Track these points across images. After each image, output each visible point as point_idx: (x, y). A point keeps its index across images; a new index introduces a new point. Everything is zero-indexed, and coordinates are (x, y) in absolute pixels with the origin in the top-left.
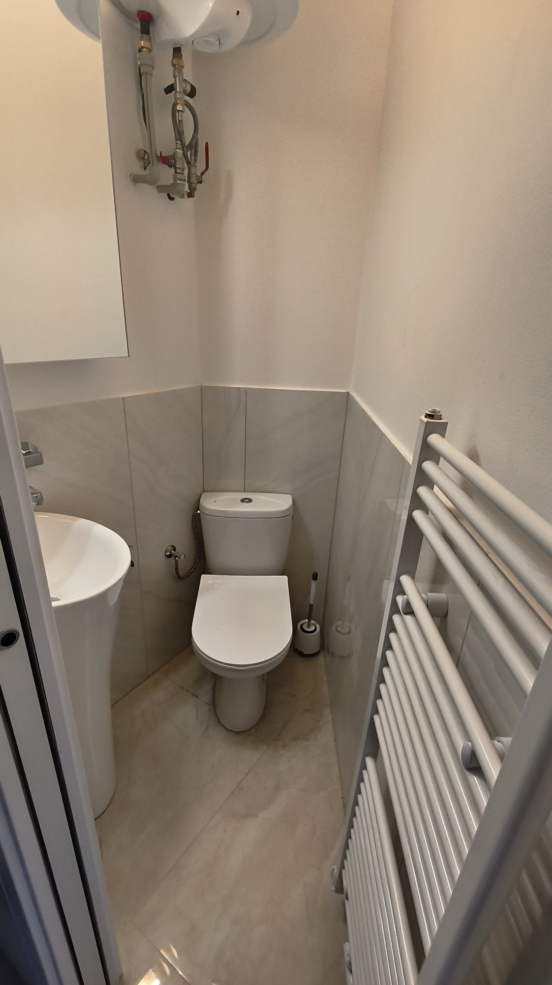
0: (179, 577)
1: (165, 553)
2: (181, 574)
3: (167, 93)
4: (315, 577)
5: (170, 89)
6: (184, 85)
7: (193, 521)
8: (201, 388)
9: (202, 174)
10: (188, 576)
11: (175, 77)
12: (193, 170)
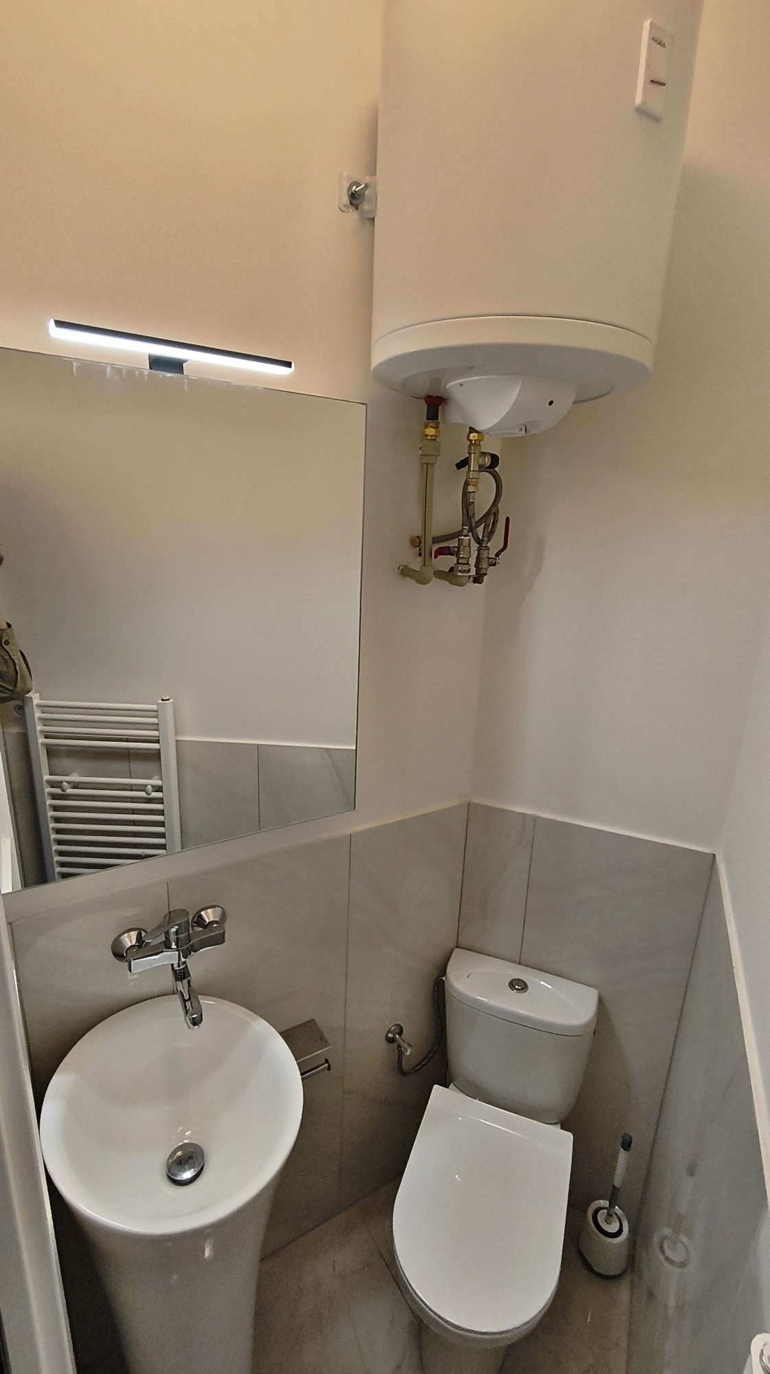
0: (402, 1072)
1: (387, 1034)
2: (404, 1065)
3: (458, 469)
4: (627, 1145)
5: (464, 463)
6: (481, 460)
7: (434, 990)
8: (469, 804)
9: (497, 555)
10: (417, 1071)
11: (470, 453)
12: (485, 554)
